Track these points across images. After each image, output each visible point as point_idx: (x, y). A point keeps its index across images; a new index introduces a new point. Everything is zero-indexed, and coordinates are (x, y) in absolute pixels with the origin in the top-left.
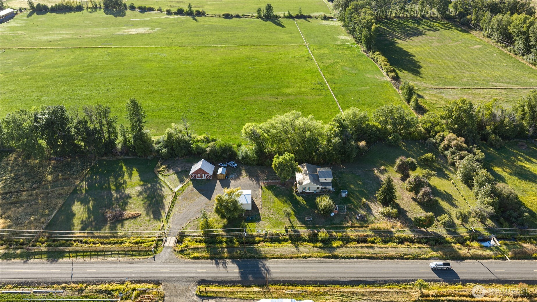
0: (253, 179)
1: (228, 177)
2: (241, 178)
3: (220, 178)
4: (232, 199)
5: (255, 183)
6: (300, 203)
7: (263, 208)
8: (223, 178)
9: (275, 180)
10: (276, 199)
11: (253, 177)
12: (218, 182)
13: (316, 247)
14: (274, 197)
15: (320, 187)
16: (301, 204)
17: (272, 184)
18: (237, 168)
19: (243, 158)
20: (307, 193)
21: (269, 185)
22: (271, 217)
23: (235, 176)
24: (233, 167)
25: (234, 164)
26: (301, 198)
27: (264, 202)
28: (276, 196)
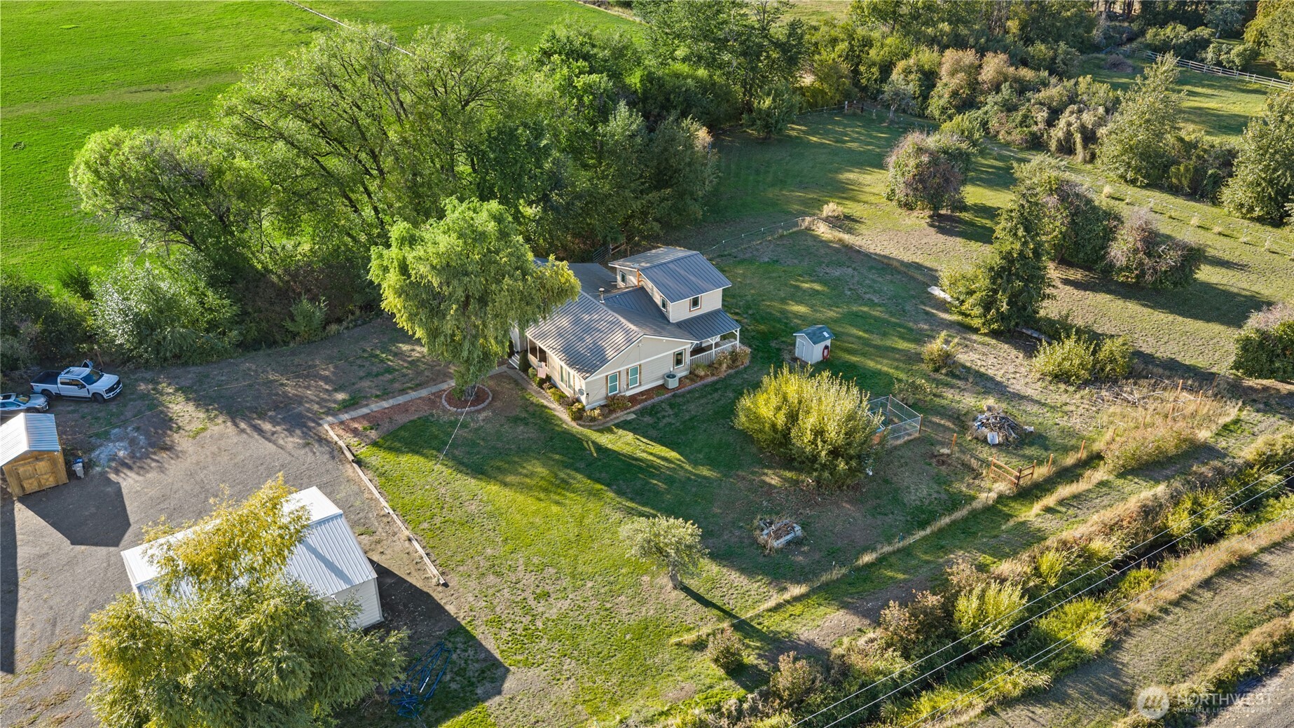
0: (267, 426)
1: (87, 467)
2: (181, 441)
3: (31, 486)
4: (270, 606)
5: (292, 442)
6: (651, 465)
7: (454, 581)
8: (49, 481)
9: (403, 391)
10: (492, 490)
11: (262, 416)
12: (24, 516)
13: (1007, 702)
14: (472, 483)
15: (687, 345)
16: (657, 468)
17: (402, 419)
18: (120, 394)
19: (144, 327)
20: (633, 399)
21: (386, 426)
22: (553, 613)
23: (133, 442)
24: (96, 397)
25: (89, 380)
26: (629, 436)
27: (433, 539)
28: (479, 470)
